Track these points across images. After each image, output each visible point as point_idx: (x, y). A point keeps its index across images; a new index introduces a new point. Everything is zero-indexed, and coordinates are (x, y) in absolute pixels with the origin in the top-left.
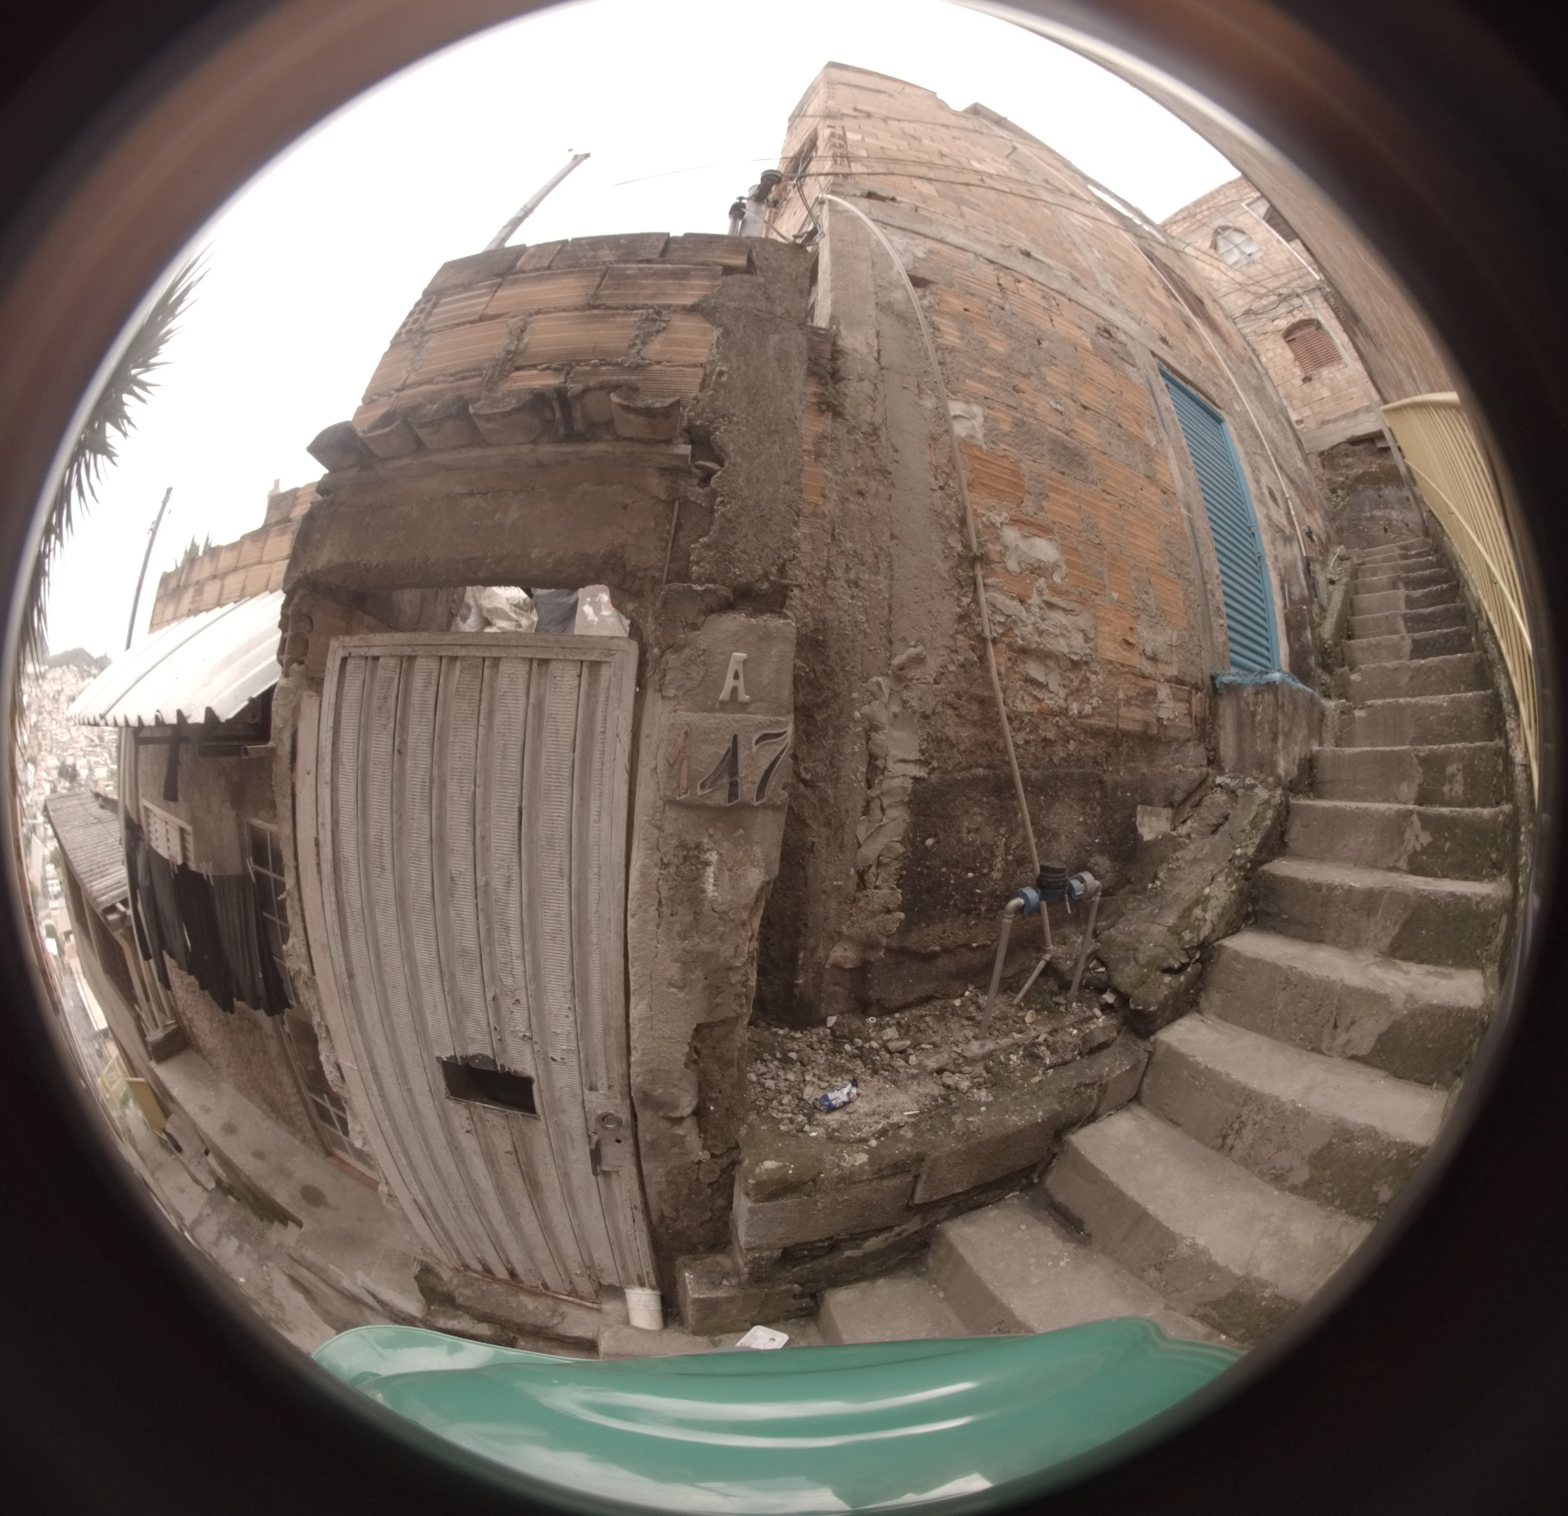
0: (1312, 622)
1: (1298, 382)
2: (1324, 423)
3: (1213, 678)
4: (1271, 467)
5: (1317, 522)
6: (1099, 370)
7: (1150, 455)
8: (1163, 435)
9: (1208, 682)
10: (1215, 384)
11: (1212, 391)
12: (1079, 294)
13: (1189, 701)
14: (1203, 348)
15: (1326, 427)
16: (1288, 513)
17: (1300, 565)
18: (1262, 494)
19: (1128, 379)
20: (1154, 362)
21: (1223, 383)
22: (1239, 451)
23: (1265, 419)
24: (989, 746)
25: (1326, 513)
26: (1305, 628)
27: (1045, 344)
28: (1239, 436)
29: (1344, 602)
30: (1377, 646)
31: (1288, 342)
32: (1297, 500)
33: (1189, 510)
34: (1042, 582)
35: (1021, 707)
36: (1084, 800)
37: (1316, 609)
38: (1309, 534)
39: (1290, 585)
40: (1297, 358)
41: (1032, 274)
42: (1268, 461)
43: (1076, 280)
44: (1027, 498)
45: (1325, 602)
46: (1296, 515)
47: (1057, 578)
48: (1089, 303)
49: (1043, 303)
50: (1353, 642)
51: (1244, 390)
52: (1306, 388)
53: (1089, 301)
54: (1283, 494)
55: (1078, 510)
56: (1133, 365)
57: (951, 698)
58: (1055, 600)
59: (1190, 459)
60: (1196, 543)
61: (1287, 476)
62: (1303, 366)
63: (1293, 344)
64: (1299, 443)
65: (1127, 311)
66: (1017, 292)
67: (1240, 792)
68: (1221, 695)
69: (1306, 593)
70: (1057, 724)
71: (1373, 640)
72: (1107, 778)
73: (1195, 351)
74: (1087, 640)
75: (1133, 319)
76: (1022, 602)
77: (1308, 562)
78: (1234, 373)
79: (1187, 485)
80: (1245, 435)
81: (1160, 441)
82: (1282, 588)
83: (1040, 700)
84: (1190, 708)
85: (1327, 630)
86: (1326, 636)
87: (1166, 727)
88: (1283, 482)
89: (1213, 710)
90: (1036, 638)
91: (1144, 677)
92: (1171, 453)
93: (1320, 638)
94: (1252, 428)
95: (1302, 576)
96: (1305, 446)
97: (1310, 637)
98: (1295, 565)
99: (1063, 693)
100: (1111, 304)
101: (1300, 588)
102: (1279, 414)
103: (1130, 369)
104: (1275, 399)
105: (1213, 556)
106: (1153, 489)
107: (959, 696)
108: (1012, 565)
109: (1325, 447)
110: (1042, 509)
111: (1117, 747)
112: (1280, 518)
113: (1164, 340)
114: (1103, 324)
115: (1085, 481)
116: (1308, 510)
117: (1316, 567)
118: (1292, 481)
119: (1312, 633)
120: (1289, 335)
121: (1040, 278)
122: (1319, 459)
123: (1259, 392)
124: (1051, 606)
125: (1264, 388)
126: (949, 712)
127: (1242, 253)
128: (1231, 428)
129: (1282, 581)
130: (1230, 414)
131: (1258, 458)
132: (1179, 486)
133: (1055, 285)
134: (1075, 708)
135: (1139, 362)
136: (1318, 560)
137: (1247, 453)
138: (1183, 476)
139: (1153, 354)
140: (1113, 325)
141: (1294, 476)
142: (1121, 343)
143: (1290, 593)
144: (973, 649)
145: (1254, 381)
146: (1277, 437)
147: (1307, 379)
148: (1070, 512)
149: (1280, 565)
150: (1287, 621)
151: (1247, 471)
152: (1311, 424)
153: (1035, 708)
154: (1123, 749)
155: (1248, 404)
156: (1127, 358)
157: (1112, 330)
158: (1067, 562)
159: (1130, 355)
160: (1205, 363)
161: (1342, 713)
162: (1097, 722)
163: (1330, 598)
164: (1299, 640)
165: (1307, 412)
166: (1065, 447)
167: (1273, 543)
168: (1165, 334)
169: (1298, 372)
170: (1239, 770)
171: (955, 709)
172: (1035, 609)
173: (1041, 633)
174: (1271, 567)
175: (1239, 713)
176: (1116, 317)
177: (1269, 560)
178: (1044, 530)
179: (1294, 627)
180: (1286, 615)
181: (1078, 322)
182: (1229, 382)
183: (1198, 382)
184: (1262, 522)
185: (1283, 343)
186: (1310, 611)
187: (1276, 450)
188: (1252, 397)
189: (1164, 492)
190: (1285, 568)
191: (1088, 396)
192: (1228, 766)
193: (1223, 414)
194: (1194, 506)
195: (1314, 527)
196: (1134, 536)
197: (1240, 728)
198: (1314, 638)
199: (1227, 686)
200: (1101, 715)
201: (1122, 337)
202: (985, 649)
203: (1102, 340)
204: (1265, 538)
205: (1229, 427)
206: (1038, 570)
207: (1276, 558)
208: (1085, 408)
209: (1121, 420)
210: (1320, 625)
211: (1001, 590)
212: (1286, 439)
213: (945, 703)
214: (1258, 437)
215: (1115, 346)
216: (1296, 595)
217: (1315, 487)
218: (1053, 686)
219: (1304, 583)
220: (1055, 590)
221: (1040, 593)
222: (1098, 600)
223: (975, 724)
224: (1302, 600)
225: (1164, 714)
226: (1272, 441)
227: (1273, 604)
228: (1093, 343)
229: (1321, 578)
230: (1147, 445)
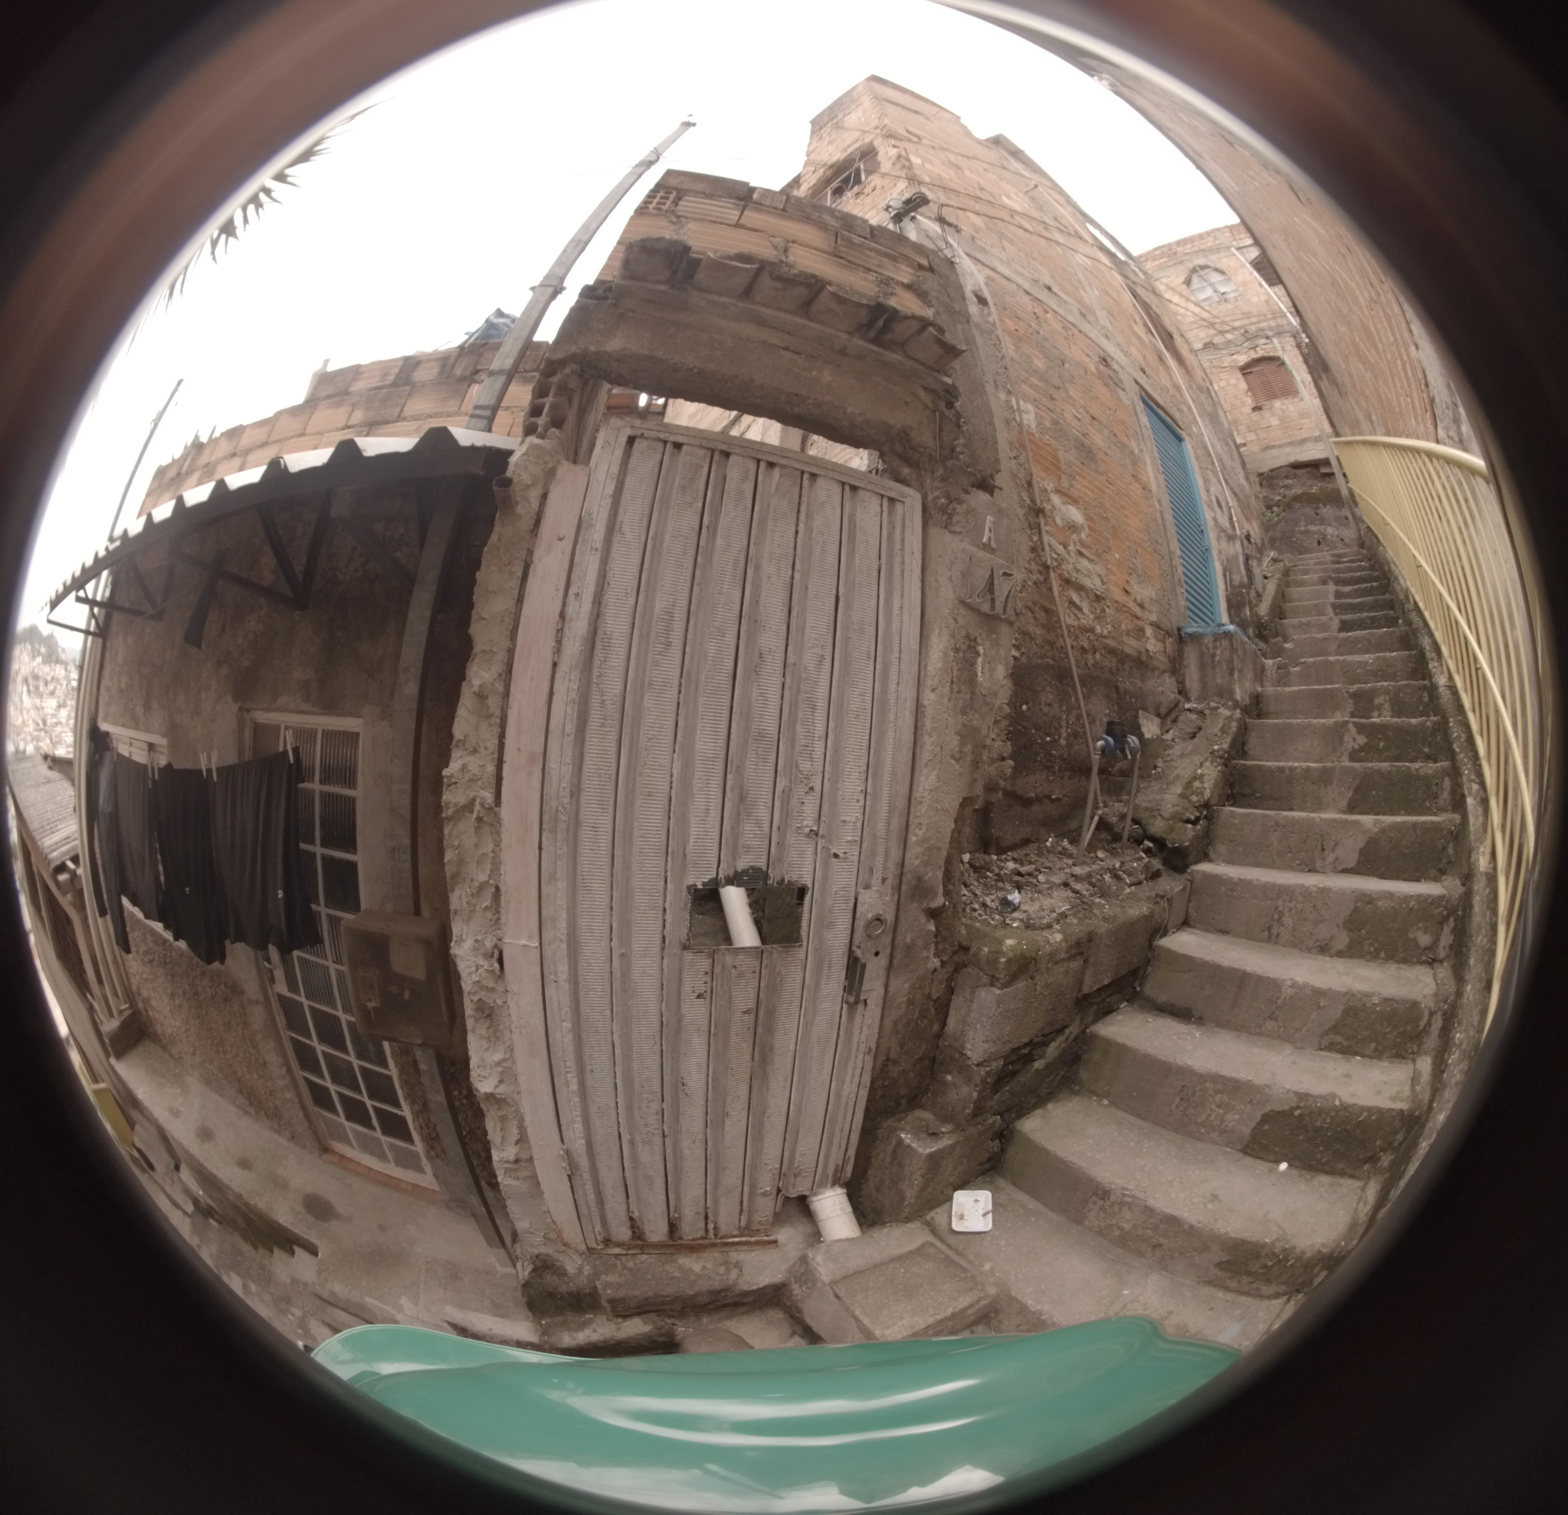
0: (1250, 603)
1: (1248, 410)
2: (1268, 448)
3: (1179, 629)
4: (1219, 481)
5: (1255, 530)
6: (1101, 390)
7: (1135, 461)
8: (1143, 446)
9: (1176, 631)
10: (1179, 409)
11: (1177, 415)
12: (1086, 327)
13: (1164, 642)
14: (1171, 378)
15: (1269, 452)
16: (1231, 519)
17: (1241, 558)
18: (1211, 501)
19: (1120, 400)
20: (1136, 387)
21: (1185, 409)
22: (1194, 465)
23: (1216, 441)
24: (1052, 644)
25: (1262, 523)
26: (1244, 607)
27: (1067, 366)
28: (1195, 453)
29: (1277, 591)
30: (1308, 624)
31: (1244, 374)
32: (1239, 510)
33: (1160, 505)
34: (1075, 536)
35: (1069, 621)
36: (1107, 697)
37: (1253, 594)
38: (1248, 537)
39: (1231, 574)
40: (1250, 389)
41: (1055, 307)
42: (1217, 476)
43: (1083, 315)
44: (1063, 476)
45: (1260, 590)
46: (1238, 521)
47: (1083, 536)
48: (1092, 336)
49: (1063, 332)
50: (1285, 621)
51: (1201, 416)
52: (1255, 416)
53: (1093, 334)
54: (1227, 503)
55: (1092, 491)
56: (1123, 390)
57: (1030, 604)
58: (1083, 550)
59: (1161, 468)
60: (1165, 530)
61: (1232, 489)
62: (1255, 397)
63: (1250, 376)
64: (1243, 463)
65: (1118, 345)
66: (1046, 321)
67: (1207, 712)
68: (1185, 642)
69: (1245, 580)
70: (1089, 638)
71: (1304, 620)
72: (1119, 684)
73: (1165, 381)
74: (1103, 583)
75: (1122, 351)
76: (1065, 547)
77: (1247, 558)
78: (1194, 401)
79: (1159, 486)
80: (1200, 453)
81: (1141, 450)
82: (1225, 575)
83: (1079, 619)
84: (1165, 648)
85: (1263, 609)
86: (1262, 614)
87: (1151, 657)
88: (1228, 493)
89: (1180, 652)
90: (1074, 574)
91: (1138, 618)
92: (1148, 461)
93: (1257, 615)
94: (1206, 448)
95: (1242, 567)
96: (1248, 466)
97: (1248, 613)
98: (1236, 557)
99: (1091, 616)
100: (1107, 337)
101: (1240, 576)
102: (1227, 437)
103: (1121, 393)
104: (1226, 425)
105: (1177, 544)
106: (1137, 485)
107: (1035, 603)
108: (1058, 521)
109: (1265, 469)
110: (1072, 486)
111: (1123, 664)
112: (1224, 521)
113: (1144, 371)
114: (1102, 354)
115: (1096, 471)
116: (1247, 519)
117: (1254, 563)
118: (1235, 494)
119: (1251, 610)
120: (1246, 370)
121: (1060, 311)
122: (1257, 479)
123: (1213, 418)
124: (1080, 554)
125: (1217, 414)
126: (1029, 614)
127: (1216, 291)
128: (1189, 447)
129: (1225, 570)
130: (1189, 435)
131: (1209, 473)
132: (1154, 486)
133: (1070, 319)
134: (1098, 629)
135: (1127, 388)
136: (1255, 557)
137: (1201, 468)
138: (1156, 479)
139: (1136, 382)
140: (1109, 356)
141: (1237, 490)
142: (1114, 371)
143: (1231, 580)
144: (1040, 572)
145: (1209, 409)
146: (1225, 457)
147: (1257, 409)
148: (1088, 492)
149: (1223, 557)
150: (1229, 601)
151: (1200, 482)
152: (1255, 448)
153: (1076, 623)
154: (1126, 666)
155: (1203, 428)
156: (1118, 384)
157: (1108, 359)
158: (1089, 526)
159: (1121, 381)
160: (1172, 391)
161: (1279, 668)
162: (1111, 643)
163: (1264, 588)
164: (1239, 616)
165: (1252, 437)
166: (1083, 445)
167: (1218, 540)
168: (1144, 366)
169: (1249, 402)
170: (1203, 697)
171: (1032, 612)
172: (1073, 554)
173: (1077, 571)
174: (1216, 558)
175: (1201, 656)
176: (1111, 349)
177: (1214, 552)
178: (1075, 501)
179: (1235, 605)
180: (1227, 596)
181: (1087, 351)
182: (1190, 408)
183: (1167, 406)
184: (1210, 523)
185: (1239, 375)
186: (1248, 594)
187: (1223, 467)
188: (1207, 422)
189: (1144, 489)
190: (1228, 560)
191: (1095, 410)
192: (1194, 695)
193: (1184, 434)
194: (1164, 503)
195: (1252, 533)
196: (1126, 516)
197: (1202, 666)
198: (1252, 615)
199: (1191, 636)
200: (1113, 638)
201: (1115, 366)
202: (1048, 573)
203: (1102, 367)
204: (1212, 535)
205: (1188, 446)
206: (1072, 527)
207: (1220, 552)
208: (1094, 418)
209: (1116, 431)
210: (1257, 606)
211: (1053, 536)
212: (1233, 459)
213: (1027, 607)
214: (1210, 455)
215: (1110, 373)
216: (1237, 579)
217: (1253, 501)
218: (1085, 610)
219: (1244, 572)
220: (1083, 544)
221: (1075, 543)
222: (1108, 557)
223: (1044, 626)
224: (1242, 585)
225: (1150, 647)
226: (1220, 460)
227: (1217, 587)
228: (1097, 369)
229: (1257, 572)
230: (1132, 452)
